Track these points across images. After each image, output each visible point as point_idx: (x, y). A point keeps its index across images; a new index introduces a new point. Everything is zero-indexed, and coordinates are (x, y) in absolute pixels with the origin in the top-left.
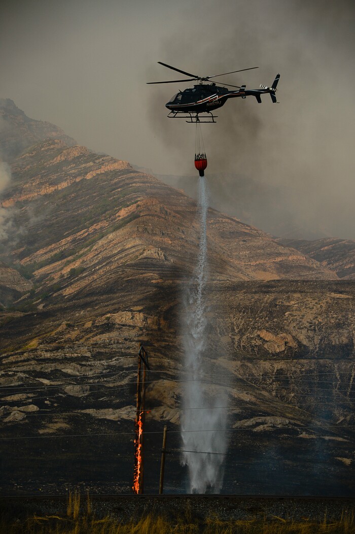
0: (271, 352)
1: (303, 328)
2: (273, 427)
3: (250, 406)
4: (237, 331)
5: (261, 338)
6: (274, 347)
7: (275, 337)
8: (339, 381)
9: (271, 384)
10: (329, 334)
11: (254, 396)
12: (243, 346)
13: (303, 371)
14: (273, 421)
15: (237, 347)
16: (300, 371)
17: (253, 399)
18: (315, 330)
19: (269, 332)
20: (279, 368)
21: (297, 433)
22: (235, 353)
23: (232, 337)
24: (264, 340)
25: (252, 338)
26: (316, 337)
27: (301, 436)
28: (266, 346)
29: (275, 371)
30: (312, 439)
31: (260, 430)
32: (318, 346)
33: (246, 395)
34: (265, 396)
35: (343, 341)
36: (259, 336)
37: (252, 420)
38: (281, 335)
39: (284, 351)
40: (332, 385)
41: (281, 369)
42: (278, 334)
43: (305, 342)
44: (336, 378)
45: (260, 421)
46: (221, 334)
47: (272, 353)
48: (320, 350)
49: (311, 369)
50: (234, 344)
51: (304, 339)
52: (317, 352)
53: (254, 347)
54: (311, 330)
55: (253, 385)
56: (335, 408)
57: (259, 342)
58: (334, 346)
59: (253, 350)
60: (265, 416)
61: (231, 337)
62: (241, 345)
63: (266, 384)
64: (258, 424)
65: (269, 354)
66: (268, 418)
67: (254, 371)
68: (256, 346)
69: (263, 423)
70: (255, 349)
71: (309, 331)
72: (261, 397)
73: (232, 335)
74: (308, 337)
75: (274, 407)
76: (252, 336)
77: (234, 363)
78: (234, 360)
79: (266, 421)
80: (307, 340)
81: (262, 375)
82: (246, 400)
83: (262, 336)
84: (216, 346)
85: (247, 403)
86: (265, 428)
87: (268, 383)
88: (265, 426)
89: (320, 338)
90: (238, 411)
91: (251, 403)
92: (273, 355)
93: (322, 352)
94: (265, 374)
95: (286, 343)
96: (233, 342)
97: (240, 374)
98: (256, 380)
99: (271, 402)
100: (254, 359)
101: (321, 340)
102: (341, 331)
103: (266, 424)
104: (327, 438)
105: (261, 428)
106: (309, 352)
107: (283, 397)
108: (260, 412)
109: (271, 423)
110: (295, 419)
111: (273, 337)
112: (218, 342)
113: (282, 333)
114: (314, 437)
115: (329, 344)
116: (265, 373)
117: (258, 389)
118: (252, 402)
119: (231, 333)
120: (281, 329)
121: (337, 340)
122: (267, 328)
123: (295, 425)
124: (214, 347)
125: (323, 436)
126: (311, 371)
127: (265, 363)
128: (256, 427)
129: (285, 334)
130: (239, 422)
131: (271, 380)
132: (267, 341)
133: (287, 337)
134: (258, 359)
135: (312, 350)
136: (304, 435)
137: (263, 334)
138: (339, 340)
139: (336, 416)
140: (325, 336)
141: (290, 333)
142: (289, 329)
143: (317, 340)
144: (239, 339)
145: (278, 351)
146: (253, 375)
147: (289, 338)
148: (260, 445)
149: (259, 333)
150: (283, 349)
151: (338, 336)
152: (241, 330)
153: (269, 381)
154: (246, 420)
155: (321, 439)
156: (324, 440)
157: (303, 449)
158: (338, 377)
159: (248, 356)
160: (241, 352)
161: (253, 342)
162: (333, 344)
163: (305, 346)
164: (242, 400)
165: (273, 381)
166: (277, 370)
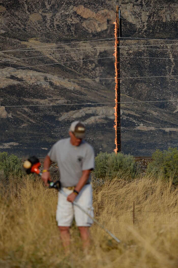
0: (90, 31)
1: (127, 3)
2: (106, 118)
3: (76, 95)
4: (48, 7)
5: (78, 16)
6: (95, 25)
7: (95, 14)
8: (173, 64)
9: (93, 69)
10: (158, 10)
11: (78, 84)
12: (57, 25)
13: (130, 53)
14: (104, 112)
15: (50, 27)
16: (127, 53)
17: (78, 88)
18: (142, 5)
19: (88, 8)
20: (102, 50)
21: (134, 125)
22: (48, 33)
23: (44, 14)
24: (82, 18)
25: (67, 16)
26: (143, 13)
27: (138, 128)
28: (84, 25)
29: (98, 54)
30: (151, 131)
31: (91, 123)
32: (146, 24)
33: (69, 82)
34: (89, 84)
35: (175, 18)
36: (75, 13)
37: (81, 111)
38: (103, 11)
39: (106, 30)
40: (165, 69)
41: (105, 52)
42: (98, 10)
43: (131, 19)
44: (170, 60)
45: (90, 112)
46: (29, 12)
47: (92, 33)
48: (149, 29)
49: (140, 50)
50: (46, 22)
51: (130, 16)
52: (145, 31)
53: (70, 26)
54: (137, 5)
55: (73, 70)
56: (170, 95)
57: (76, 21)
58: (165, 24)
59: (69, 30)
60: (95, 106)
61: (41, 15)
62: (55, 24)
63: (88, 70)
64: (88, 116)
65: (88, 34)
66: (99, 109)
67: (73, 54)
68: (72, 24)
69: (93, 115)
70: (72, 29)
71: (135, 6)
72: (85, 85)
73: (43, 12)
74: (134, 13)
75: (103, 96)
76: (67, 13)
77: (48, 45)
78: (48, 42)
79: (97, 113)
80: (133, 17)
81: (83, 59)
82: (70, 89)
83: (79, 12)
84: (25, 25)
85: (70, 91)
86: (97, 119)
87: (90, 68)
88: (97, 117)
89: (148, 14)
90: (63, 101)
91: (75, 91)
92: (94, 36)
93: (151, 31)
94: (86, 58)
95: (108, 21)
96: (44, 20)
97: (56, 58)
98: (75, 65)
99: (97, 90)
100: (72, 40)
101: (150, 17)
102: (172, 6)
103: (97, 115)
104: (167, 130)
105: (92, 120)
106: (135, 31)
107: (109, 84)
108: (88, 101)
109: (103, 114)
110: (129, 109)
111: (93, 14)
112: (26, 20)
113: (103, 9)
114: (153, 128)
115: (159, 21)
116: (86, 56)
117: (79, 76)
118: (77, 91)
119: (41, 10)
120: (102, 4)
121: (168, 16)
122: (85, 3)
123: (129, 115)
124: (22, 26)
125: (162, 127)
126: (140, 54)
127: (85, 44)
128: (85, 119)
129: (106, 11)
130: (66, 114)
131: (94, 64)
132: (85, 19)
133: (110, 13)
134: (77, 40)
135: (139, 29)
136: (142, 127)
137: (81, 10)
138: (170, 16)
139: (172, 104)
140: (154, 12)
141: (112, 9)
142: (111, 4)
143: (144, 17)
144: (52, 17)
145: (99, 30)
146: (71, 59)
147: (112, 15)
148: (94, 140)
149: (75, 9)
150: (105, 28)
151: (169, 12)
152: (53, 5)
153: (90, 66)
154: (74, 112)
155: (160, 130)
156: (165, 132)
157: (144, 143)
158: (172, 59)
159: (64, 37)
160: (55, 33)
161: (69, 20)
162: (164, 21)
163: (131, 24)
164: (65, 89)
165: (96, 66)
166: (100, 53)
